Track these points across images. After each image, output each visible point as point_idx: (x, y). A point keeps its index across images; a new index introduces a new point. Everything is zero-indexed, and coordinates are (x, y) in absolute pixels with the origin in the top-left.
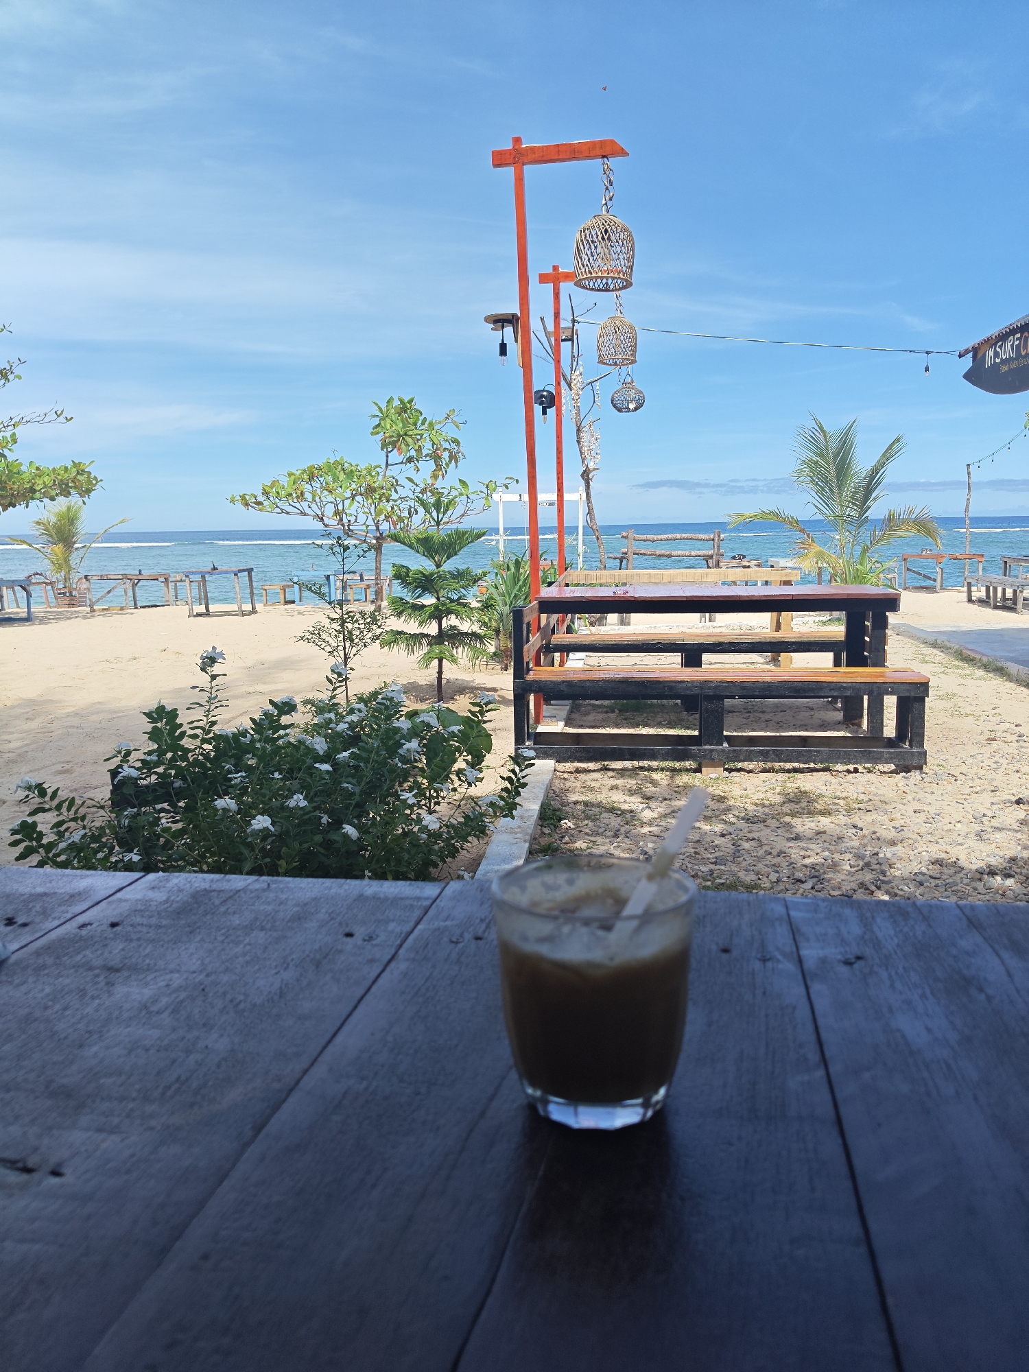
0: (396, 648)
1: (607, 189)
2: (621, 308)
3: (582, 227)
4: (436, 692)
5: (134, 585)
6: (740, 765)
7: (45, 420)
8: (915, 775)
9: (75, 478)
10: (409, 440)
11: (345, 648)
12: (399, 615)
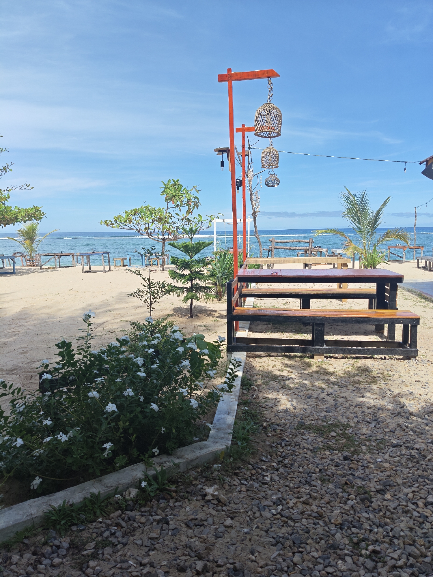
0: (172, 293)
1: (270, 92)
2: (272, 143)
3: (258, 109)
4: (189, 312)
5: (59, 258)
6: (331, 355)
7: (22, 188)
8: (413, 361)
9: (35, 213)
10: (177, 198)
11: (150, 299)
12: (174, 279)
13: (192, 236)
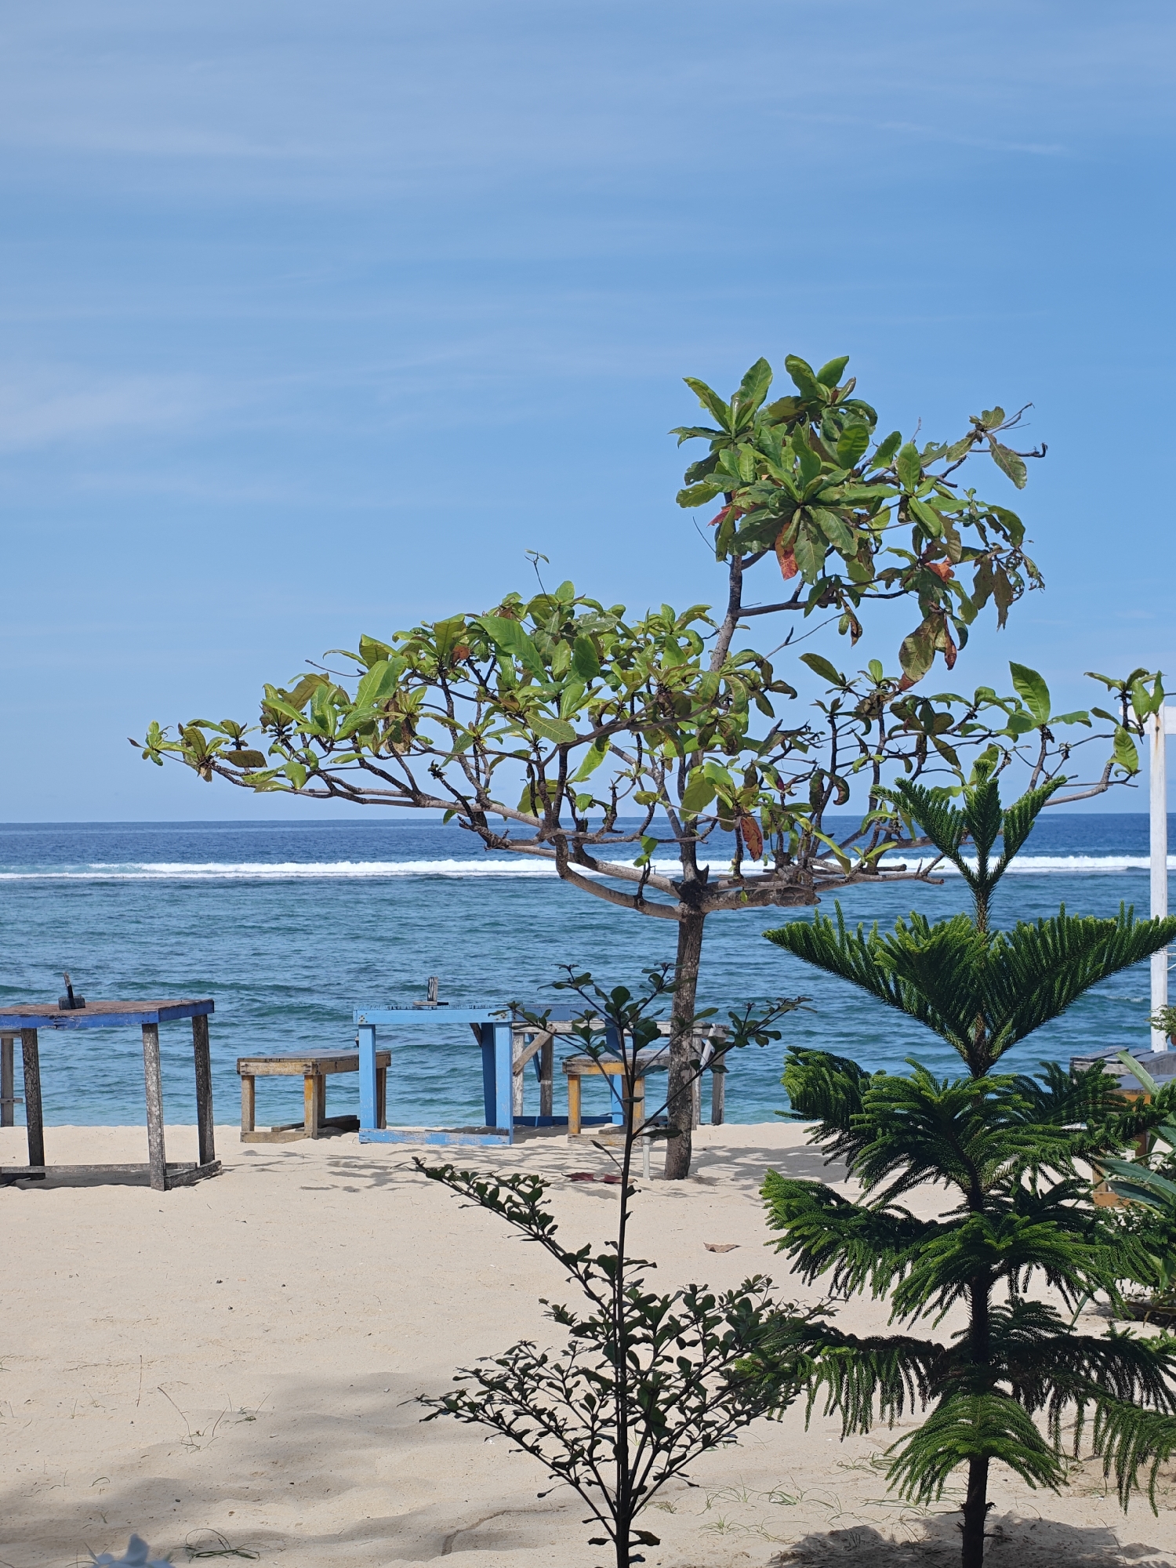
12: (810, 1264)
13: (993, 863)
